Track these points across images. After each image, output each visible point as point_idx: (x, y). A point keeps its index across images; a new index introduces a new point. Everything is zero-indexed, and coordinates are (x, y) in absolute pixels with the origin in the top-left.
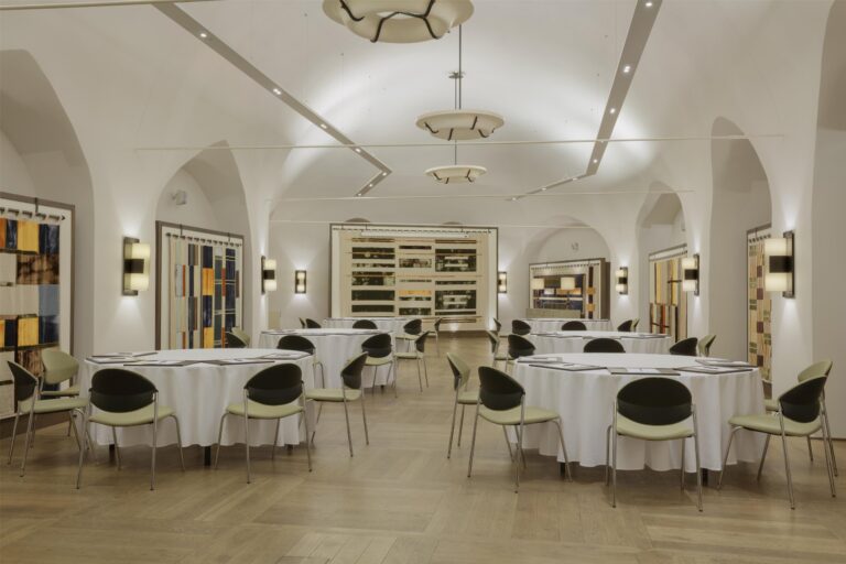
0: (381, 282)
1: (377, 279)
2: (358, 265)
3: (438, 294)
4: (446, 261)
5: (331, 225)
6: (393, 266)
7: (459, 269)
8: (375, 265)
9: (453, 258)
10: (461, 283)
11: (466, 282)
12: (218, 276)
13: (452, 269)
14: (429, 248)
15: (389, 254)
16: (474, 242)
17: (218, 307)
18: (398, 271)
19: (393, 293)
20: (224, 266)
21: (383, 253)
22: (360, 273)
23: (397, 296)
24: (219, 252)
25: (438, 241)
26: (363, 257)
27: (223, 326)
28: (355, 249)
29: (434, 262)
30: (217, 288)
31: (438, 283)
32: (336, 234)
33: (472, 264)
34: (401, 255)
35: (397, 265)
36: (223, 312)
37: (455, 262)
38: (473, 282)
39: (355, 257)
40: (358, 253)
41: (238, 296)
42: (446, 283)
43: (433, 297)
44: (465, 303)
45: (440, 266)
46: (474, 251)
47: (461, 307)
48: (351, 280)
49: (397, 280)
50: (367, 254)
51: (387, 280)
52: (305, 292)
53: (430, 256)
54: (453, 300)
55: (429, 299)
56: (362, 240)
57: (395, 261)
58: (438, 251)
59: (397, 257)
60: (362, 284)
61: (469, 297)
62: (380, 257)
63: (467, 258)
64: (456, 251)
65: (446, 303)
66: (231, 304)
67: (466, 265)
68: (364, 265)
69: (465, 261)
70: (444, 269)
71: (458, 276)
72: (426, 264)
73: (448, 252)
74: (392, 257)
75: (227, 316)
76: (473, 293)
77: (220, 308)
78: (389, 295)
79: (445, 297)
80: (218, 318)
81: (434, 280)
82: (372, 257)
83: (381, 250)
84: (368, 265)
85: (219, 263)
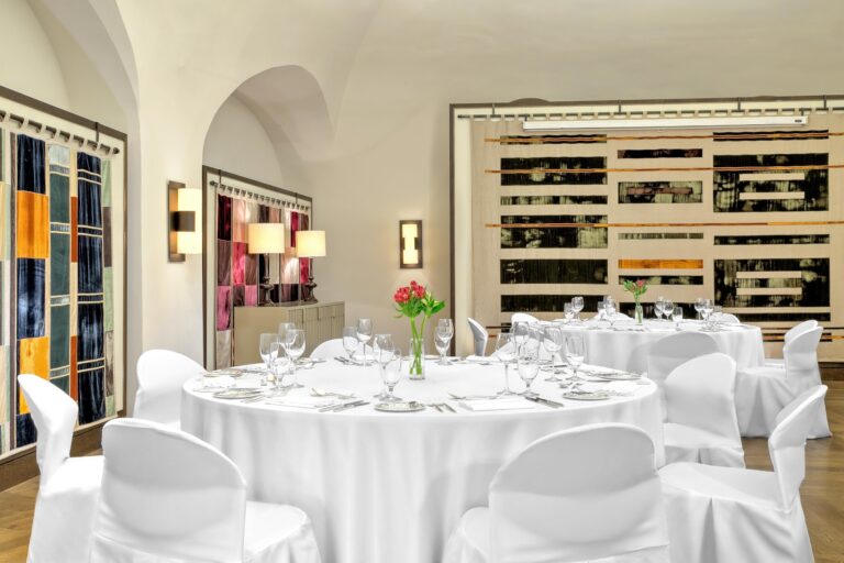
0: (571, 240)
1: (561, 232)
2: (515, 200)
3: (720, 269)
4: (742, 187)
5: (453, 107)
6: (601, 200)
7: (779, 206)
8: (556, 200)
9: (761, 177)
10: (787, 240)
11: (801, 239)
12: (59, 213)
13: (761, 206)
14: (698, 153)
15: (592, 170)
16: (823, 135)
17: (61, 286)
18: (615, 212)
19: (603, 264)
20: (73, 192)
21: (577, 170)
22: (519, 219)
23: (614, 271)
24: (60, 158)
25: (720, 136)
26: (527, 181)
27: (73, 331)
28: (506, 163)
29: (709, 189)
30: (58, 242)
31: (723, 240)
32: (462, 129)
33: (815, 190)
34: (621, 173)
35: (613, 198)
36: (72, 300)
37: (769, 186)
38: (820, 239)
39: (507, 180)
40: (514, 172)
41: (109, 263)
42: (742, 240)
43: (708, 274)
44: (797, 291)
45: (726, 199)
46: (822, 159)
47: (786, 301)
48: (497, 235)
49: (613, 233)
50: (538, 174)
51: (586, 235)
52: (420, 265)
53: (700, 174)
54: (763, 283)
55: (697, 280)
56: (525, 140)
57: (608, 189)
58: (720, 161)
59: (613, 179)
60: (523, 245)
61: (809, 277)
62: (570, 179)
63: (801, 176)
64: (770, 161)
65: (744, 292)
66: (91, 280)
67: (801, 195)
68: (529, 200)
69: (798, 185)
70: (738, 206)
71: (774, 223)
72: (688, 195)
73: (749, 161)
74: (598, 179)
75: (82, 309)
76: (822, 267)
77: (66, 291)
78: (593, 271)
79: (741, 275)
80: (60, 315)
81: (710, 234)
82: (549, 180)
83: (571, 162)
84: (539, 201)
85: (61, 183)
